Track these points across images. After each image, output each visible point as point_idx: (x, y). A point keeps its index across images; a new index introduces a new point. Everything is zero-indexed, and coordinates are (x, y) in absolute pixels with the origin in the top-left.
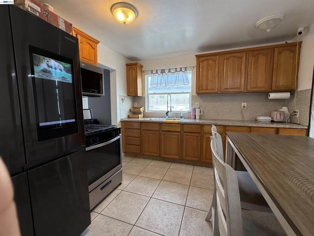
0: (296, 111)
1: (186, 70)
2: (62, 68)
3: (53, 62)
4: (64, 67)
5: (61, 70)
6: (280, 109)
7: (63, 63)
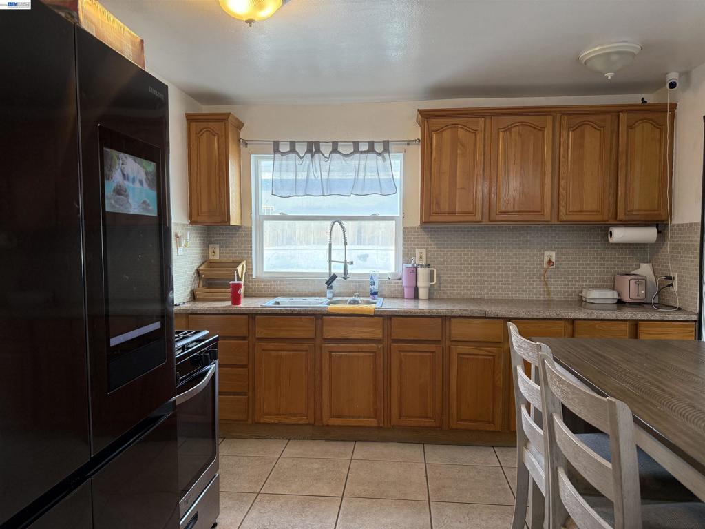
0: (672, 275)
1: (386, 150)
2: (144, 177)
3: (130, 164)
4: (146, 173)
5: (141, 182)
6: (636, 269)
7: (145, 162)
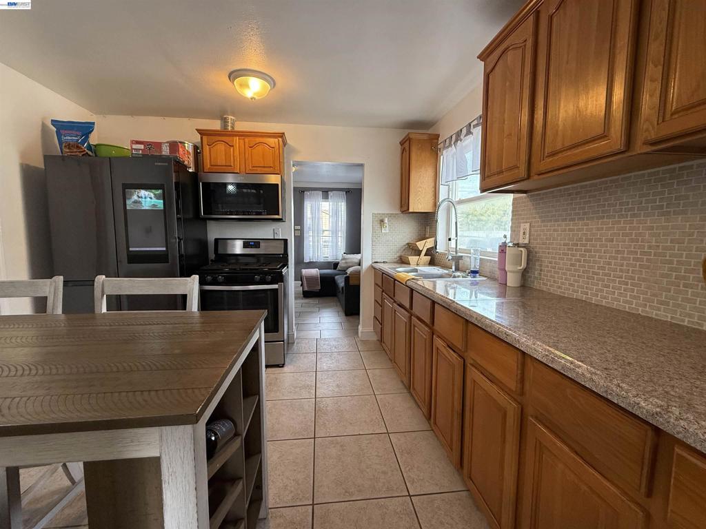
2: (152, 195)
3: (143, 193)
4: (155, 194)
5: (151, 198)
7: (153, 191)
